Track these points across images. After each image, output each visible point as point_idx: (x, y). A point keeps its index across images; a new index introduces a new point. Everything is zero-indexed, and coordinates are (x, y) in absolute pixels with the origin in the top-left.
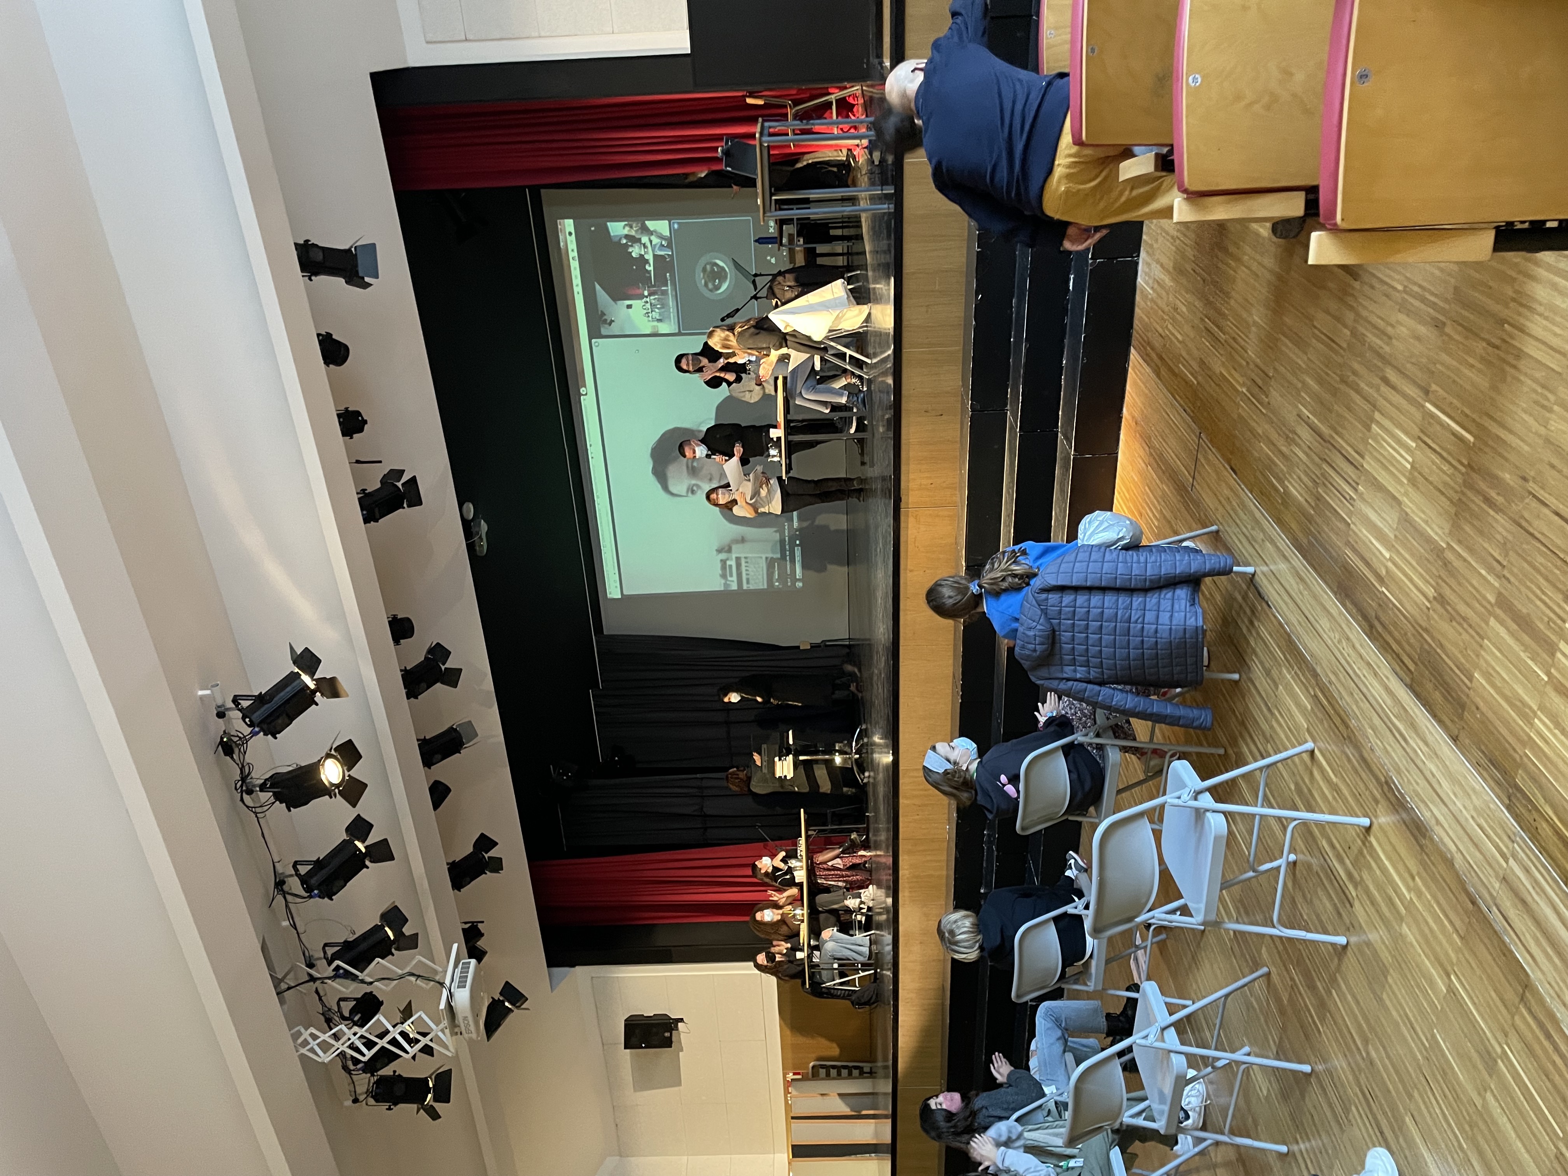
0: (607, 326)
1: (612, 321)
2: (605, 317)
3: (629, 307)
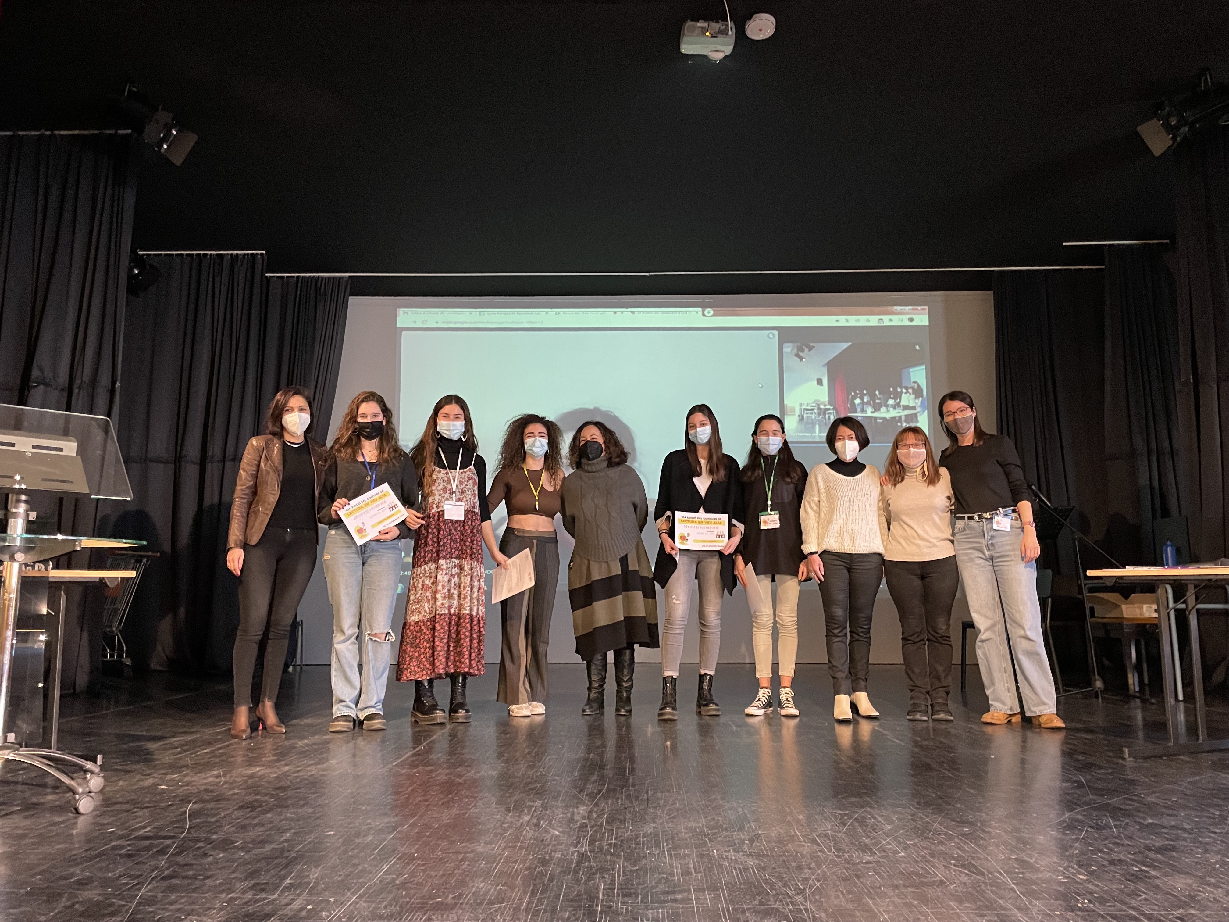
0: (795, 350)
1: (801, 359)
2: (806, 350)
3: (820, 382)
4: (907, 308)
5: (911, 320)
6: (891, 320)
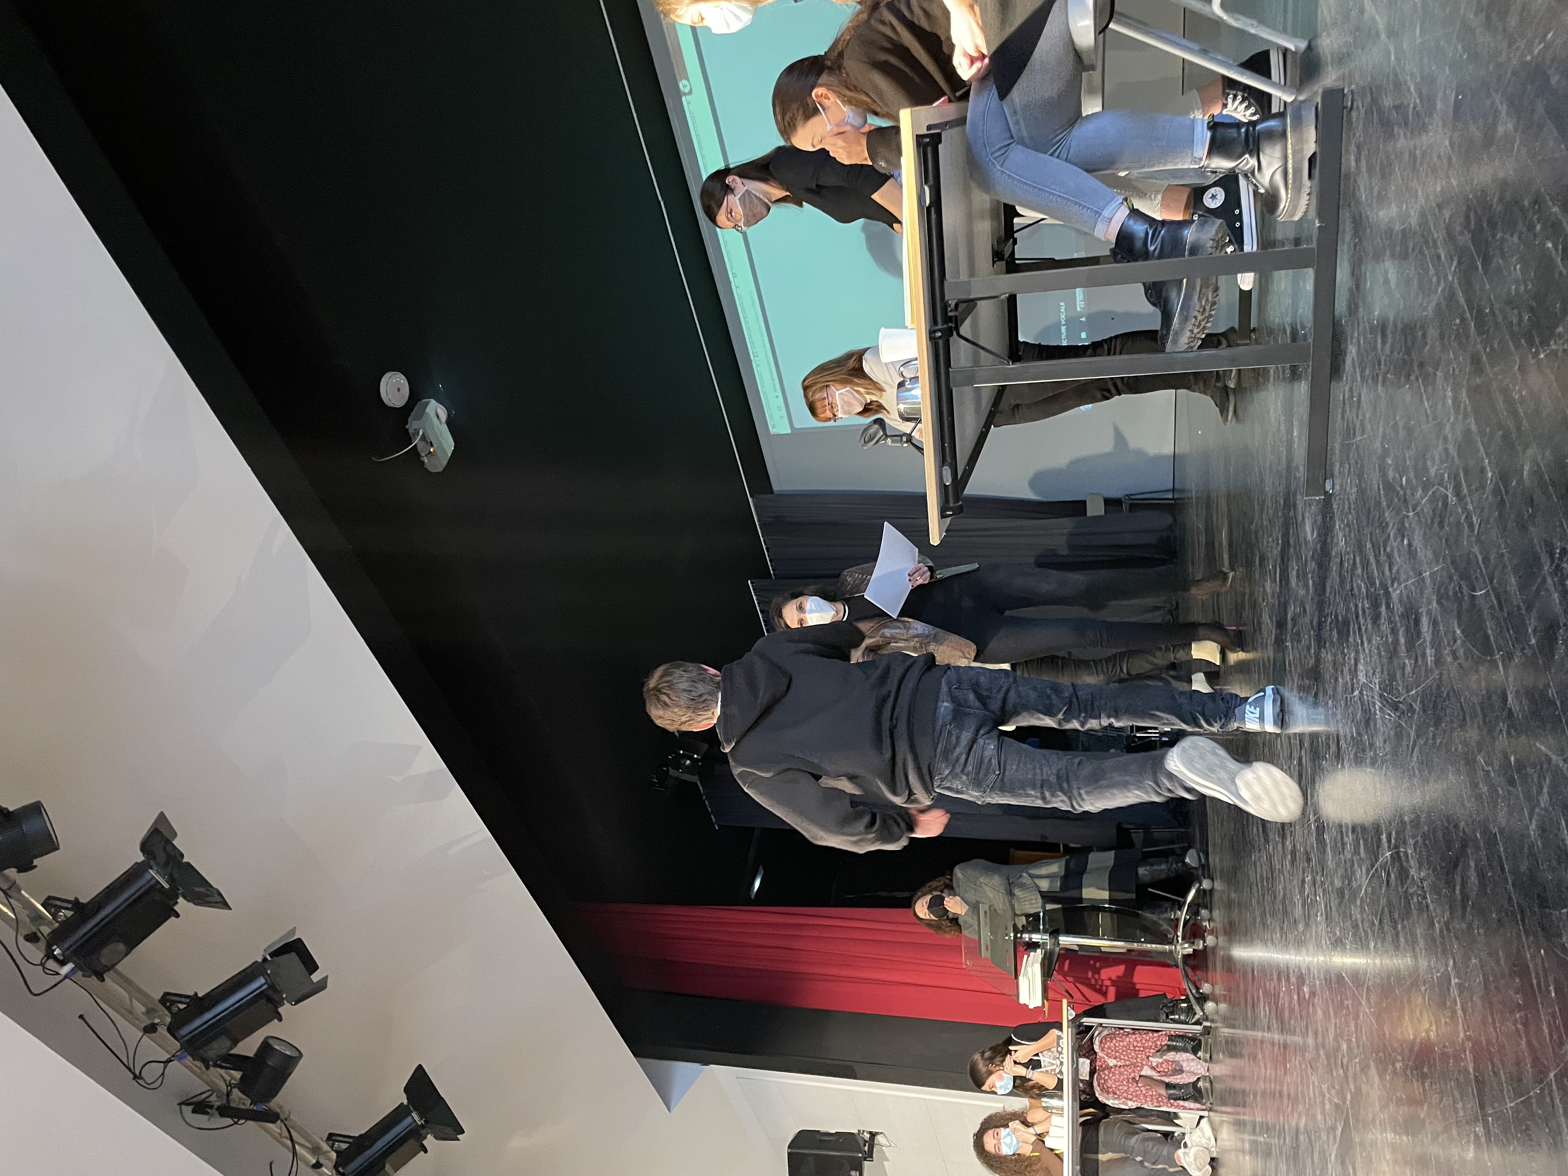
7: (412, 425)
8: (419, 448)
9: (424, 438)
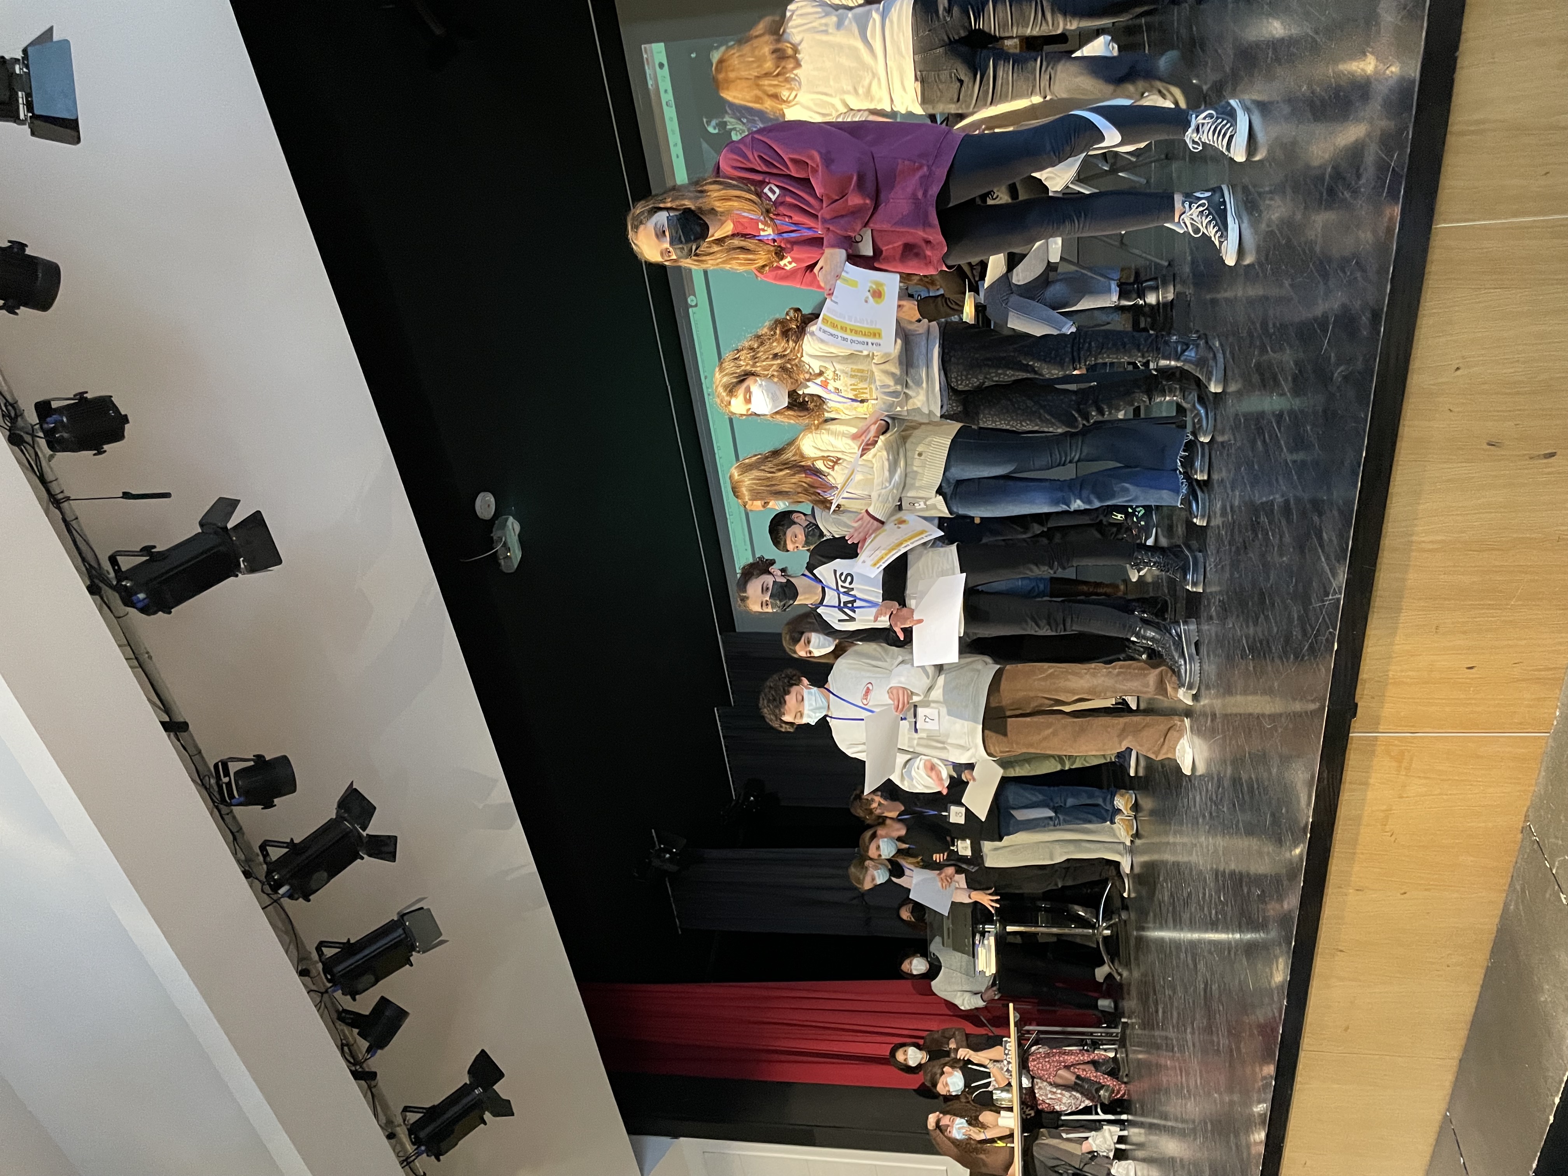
4: (648, 72)
5: (661, 65)
6: (666, 91)
7: (495, 534)
8: (499, 552)
9: (505, 543)
